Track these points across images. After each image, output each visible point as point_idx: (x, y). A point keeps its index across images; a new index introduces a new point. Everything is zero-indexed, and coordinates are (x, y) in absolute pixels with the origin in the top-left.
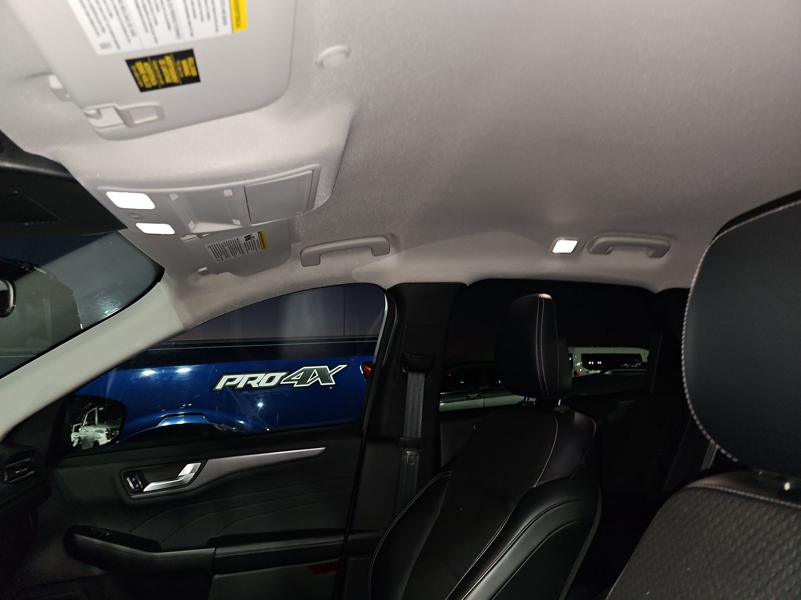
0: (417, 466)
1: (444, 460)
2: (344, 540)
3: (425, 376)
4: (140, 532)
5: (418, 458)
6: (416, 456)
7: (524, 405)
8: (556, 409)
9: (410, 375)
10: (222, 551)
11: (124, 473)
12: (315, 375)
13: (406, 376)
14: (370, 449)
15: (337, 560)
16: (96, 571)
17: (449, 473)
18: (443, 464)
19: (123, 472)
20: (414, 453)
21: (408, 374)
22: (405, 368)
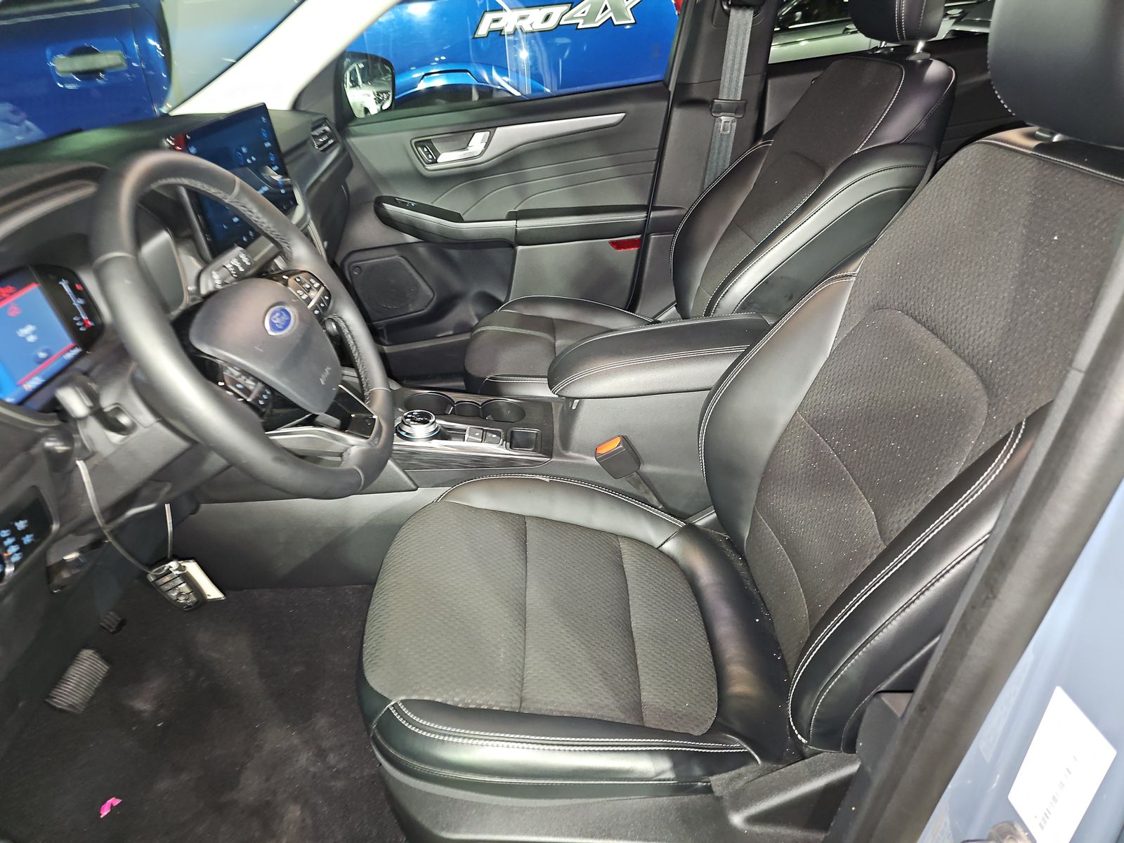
0: (733, 134)
1: (767, 127)
2: (647, 217)
3: (754, 13)
4: (442, 203)
5: (735, 125)
6: (732, 122)
7: (878, 52)
8: (912, 58)
9: (733, 12)
10: (524, 224)
11: (416, 143)
12: (606, 8)
13: (728, 14)
14: (677, 114)
15: (639, 236)
16: (411, 239)
17: (770, 143)
18: (766, 131)
19: (414, 141)
20: (730, 119)
21: (730, 11)
22: (728, 3)
